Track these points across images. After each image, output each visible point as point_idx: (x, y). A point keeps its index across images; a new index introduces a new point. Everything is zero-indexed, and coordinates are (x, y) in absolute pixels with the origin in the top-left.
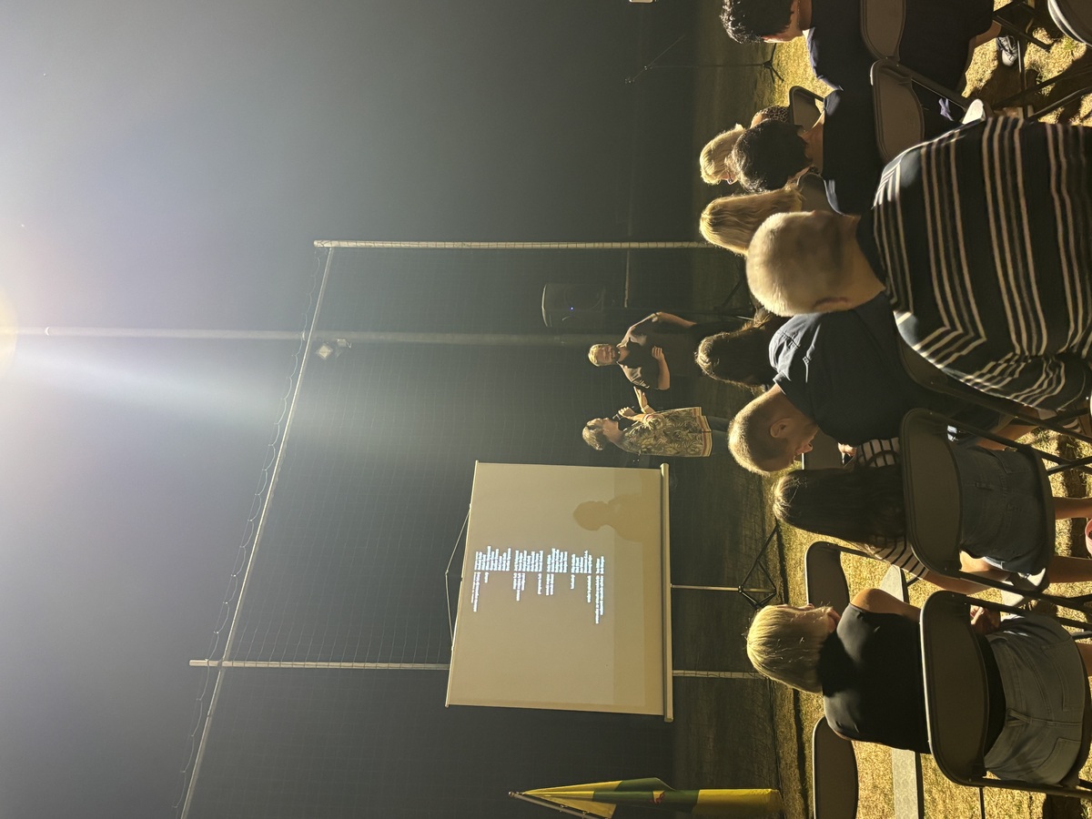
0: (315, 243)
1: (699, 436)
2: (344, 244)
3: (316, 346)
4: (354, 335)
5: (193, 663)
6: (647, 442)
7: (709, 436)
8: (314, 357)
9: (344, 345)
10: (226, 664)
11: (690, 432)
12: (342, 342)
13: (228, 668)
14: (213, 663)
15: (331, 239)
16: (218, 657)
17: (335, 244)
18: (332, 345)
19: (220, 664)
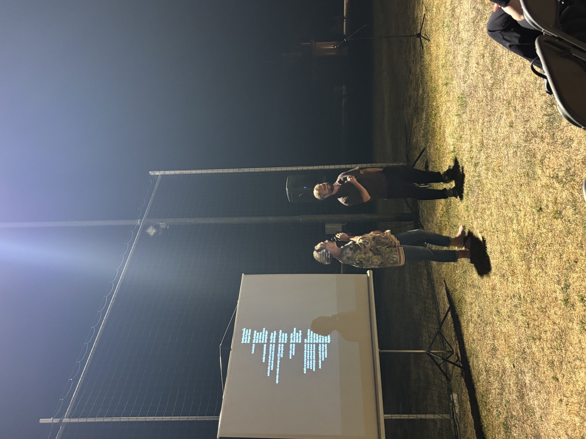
0: (150, 172)
1: (395, 249)
2: (167, 173)
3: (146, 227)
4: (171, 221)
5: (42, 421)
6: (359, 256)
7: (401, 249)
8: (144, 234)
9: (164, 227)
10: (65, 420)
11: (388, 247)
12: (163, 225)
13: (68, 423)
14: (56, 421)
15: (159, 170)
16: (61, 416)
17: (162, 173)
18: (156, 227)
19: (61, 421)
